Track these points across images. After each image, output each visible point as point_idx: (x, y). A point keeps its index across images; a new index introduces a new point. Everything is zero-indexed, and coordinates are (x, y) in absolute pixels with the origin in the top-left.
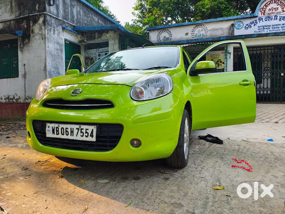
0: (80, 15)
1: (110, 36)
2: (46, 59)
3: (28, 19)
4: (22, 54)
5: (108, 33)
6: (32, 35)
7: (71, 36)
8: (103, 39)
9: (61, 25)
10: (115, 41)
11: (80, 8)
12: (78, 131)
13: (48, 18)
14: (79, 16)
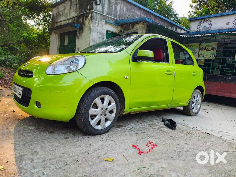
1: (140, 27)
2: (89, 44)
3: (83, 15)
4: (78, 41)
5: (138, 24)
6: (84, 27)
7: (113, 27)
8: (134, 29)
9: (105, 19)
11: (124, 5)
13: (94, 14)
14: (122, 12)
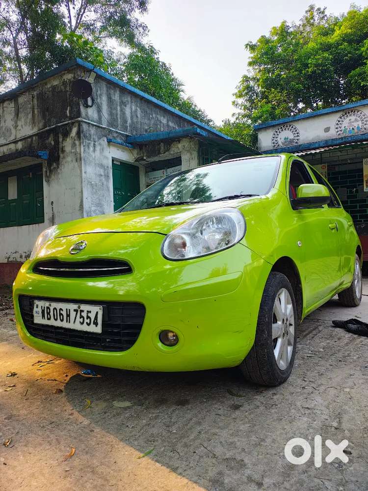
0: (137, 117)
1: (184, 146)
2: (82, 191)
3: (56, 132)
4: (49, 186)
5: (179, 143)
6: (61, 155)
7: (124, 152)
8: (172, 153)
9: (106, 136)
10: (191, 154)
11: (137, 106)
12: (77, 314)
13: (85, 127)
14: (135, 120)
